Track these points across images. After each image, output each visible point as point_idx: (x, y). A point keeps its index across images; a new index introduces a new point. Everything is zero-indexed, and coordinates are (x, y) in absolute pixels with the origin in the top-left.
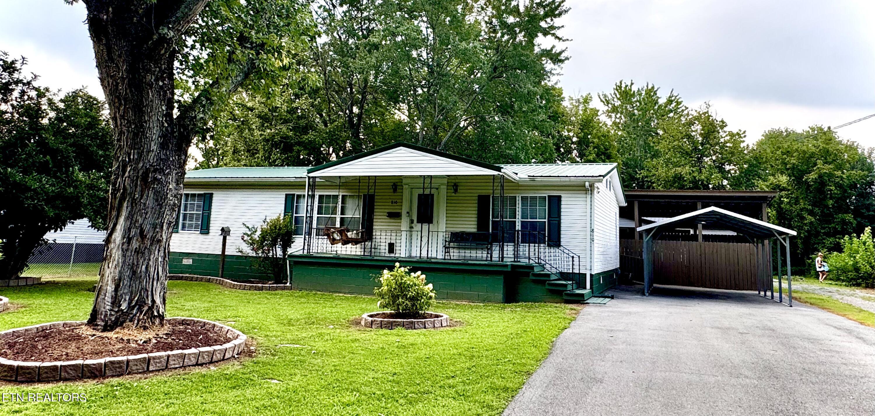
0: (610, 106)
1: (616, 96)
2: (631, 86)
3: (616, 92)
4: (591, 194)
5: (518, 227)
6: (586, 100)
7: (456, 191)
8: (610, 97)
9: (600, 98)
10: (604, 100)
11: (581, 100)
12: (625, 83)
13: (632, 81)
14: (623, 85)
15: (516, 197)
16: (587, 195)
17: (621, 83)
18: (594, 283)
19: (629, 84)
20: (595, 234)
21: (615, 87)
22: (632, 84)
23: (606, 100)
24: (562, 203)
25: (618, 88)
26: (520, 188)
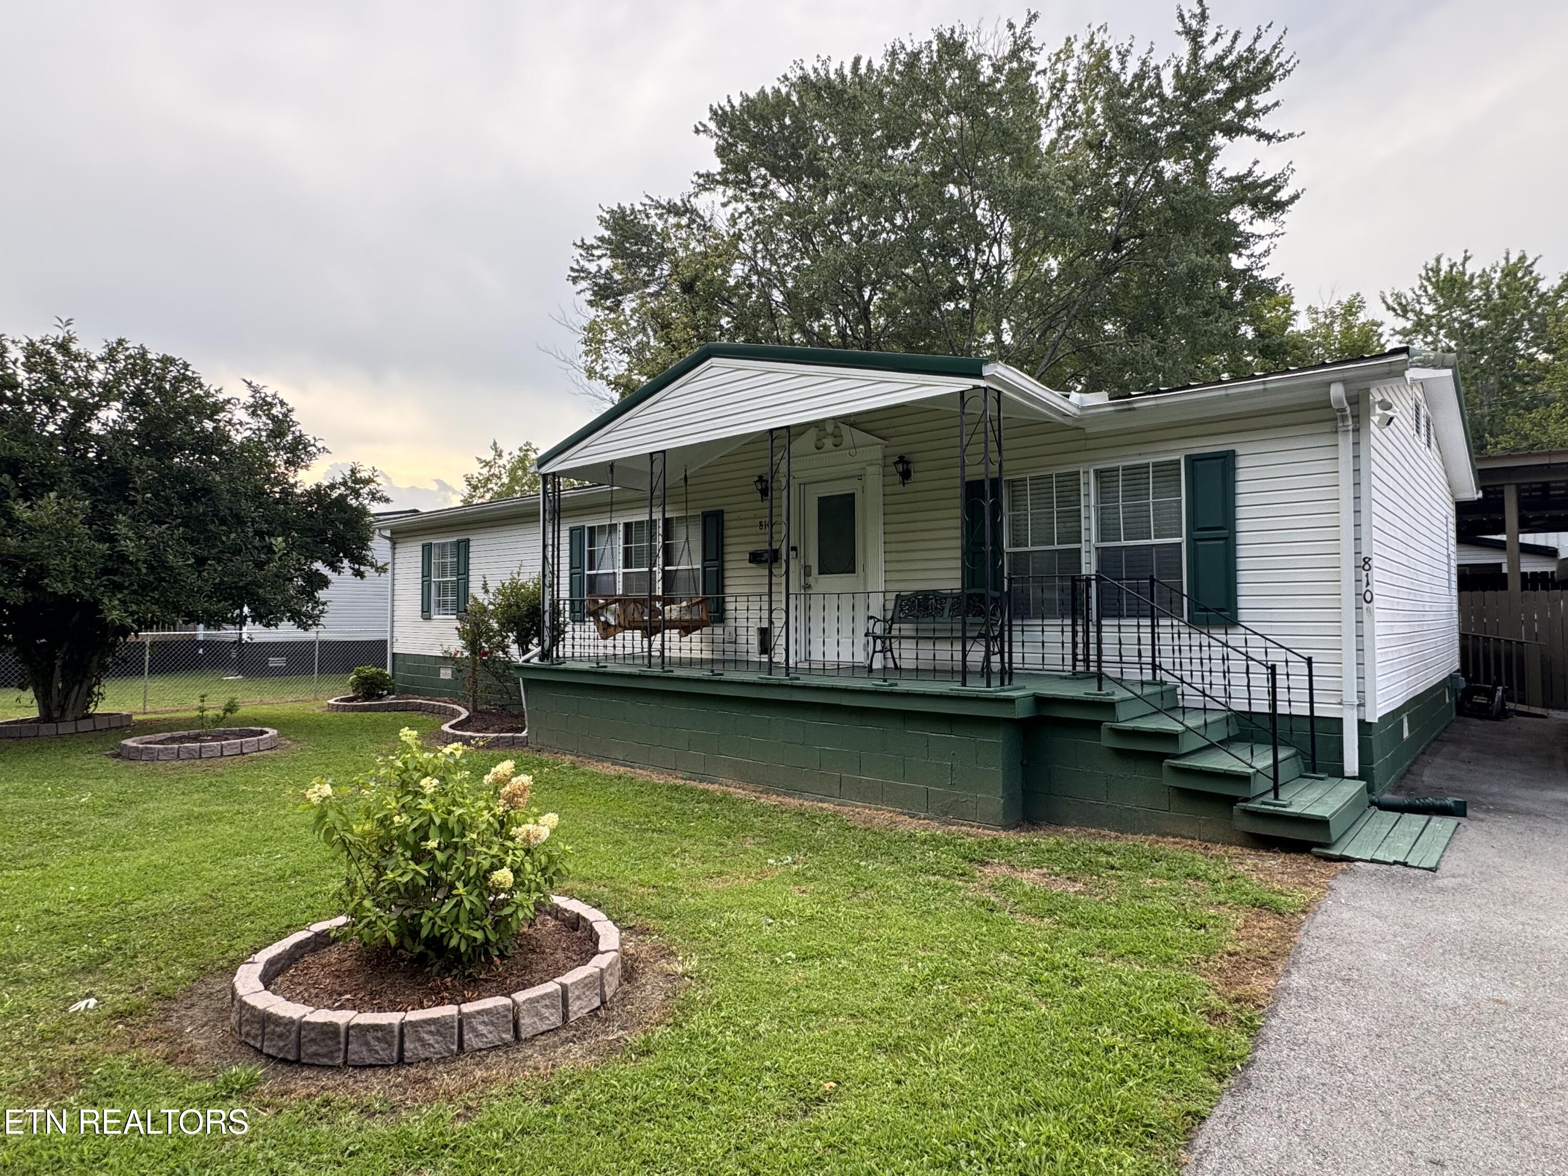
0: (1411, 315)
1: (1426, 291)
2: (1463, 264)
3: (1426, 283)
4: (1356, 430)
5: (1089, 566)
6: (1351, 309)
7: (906, 475)
8: (1410, 295)
9: (1385, 302)
10: (1396, 307)
11: (1338, 311)
12: (1450, 260)
13: (1466, 251)
14: (1445, 267)
15: (1078, 473)
16: (1341, 437)
17: (1438, 260)
18: (1376, 749)
19: (1459, 261)
20: (1376, 574)
21: (1423, 273)
22: (1466, 259)
23: (1400, 304)
24: (1241, 475)
25: (1431, 274)
26: (1090, 444)
